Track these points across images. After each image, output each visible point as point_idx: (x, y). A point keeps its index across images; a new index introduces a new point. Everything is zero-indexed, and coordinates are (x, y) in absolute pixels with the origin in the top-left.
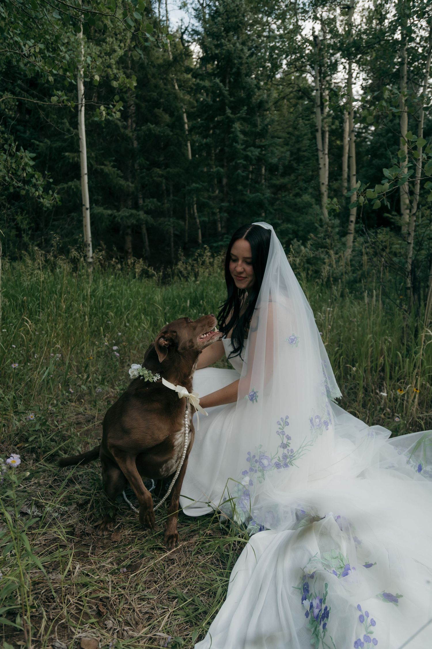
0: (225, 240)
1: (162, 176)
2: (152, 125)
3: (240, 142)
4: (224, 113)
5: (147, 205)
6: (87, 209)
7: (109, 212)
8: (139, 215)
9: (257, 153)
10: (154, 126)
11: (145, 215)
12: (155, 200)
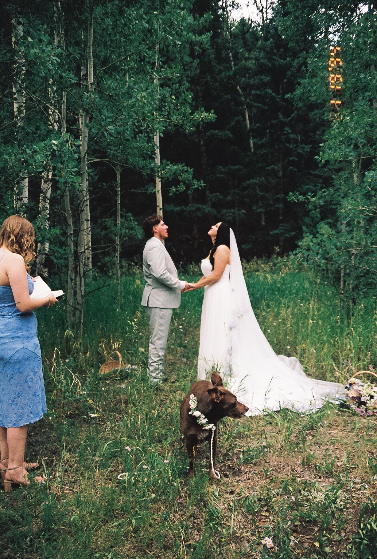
0: (280, 228)
1: (224, 173)
2: (215, 130)
3: (292, 141)
4: (277, 117)
5: (211, 199)
6: (160, 209)
7: (178, 209)
8: (204, 209)
9: (308, 150)
10: (216, 131)
11: (209, 209)
12: (218, 194)
